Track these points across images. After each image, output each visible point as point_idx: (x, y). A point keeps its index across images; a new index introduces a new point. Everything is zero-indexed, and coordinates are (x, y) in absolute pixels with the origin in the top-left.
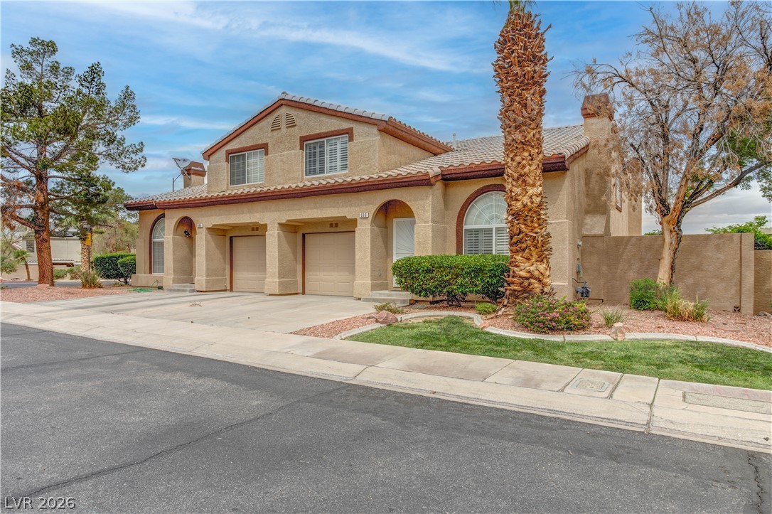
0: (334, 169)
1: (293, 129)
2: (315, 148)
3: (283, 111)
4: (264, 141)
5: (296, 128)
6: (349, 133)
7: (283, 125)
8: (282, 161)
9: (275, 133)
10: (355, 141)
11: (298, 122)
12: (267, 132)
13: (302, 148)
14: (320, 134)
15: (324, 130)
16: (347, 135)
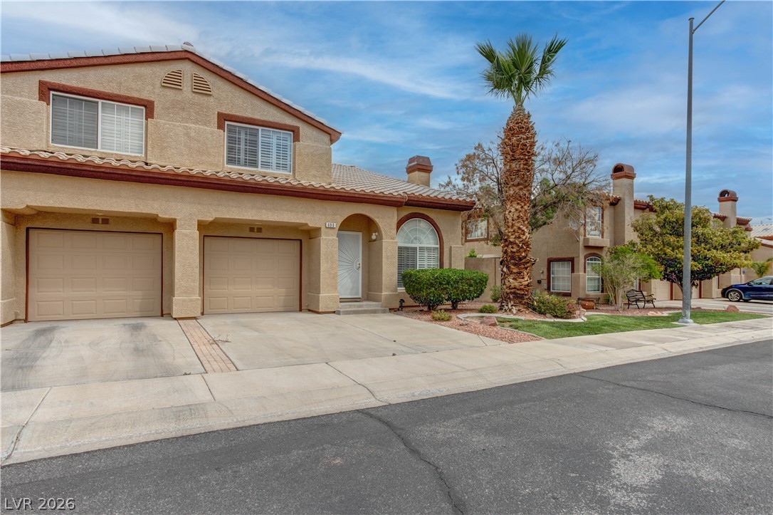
0: (266, 165)
1: (205, 98)
2: (239, 133)
3: (187, 69)
4: (145, 95)
5: (212, 99)
6: (295, 132)
7: (187, 86)
8: (187, 135)
9: (169, 93)
10: (301, 142)
11: (214, 92)
12: (153, 85)
13: (220, 126)
14: (254, 120)
15: (257, 116)
16: (292, 133)
